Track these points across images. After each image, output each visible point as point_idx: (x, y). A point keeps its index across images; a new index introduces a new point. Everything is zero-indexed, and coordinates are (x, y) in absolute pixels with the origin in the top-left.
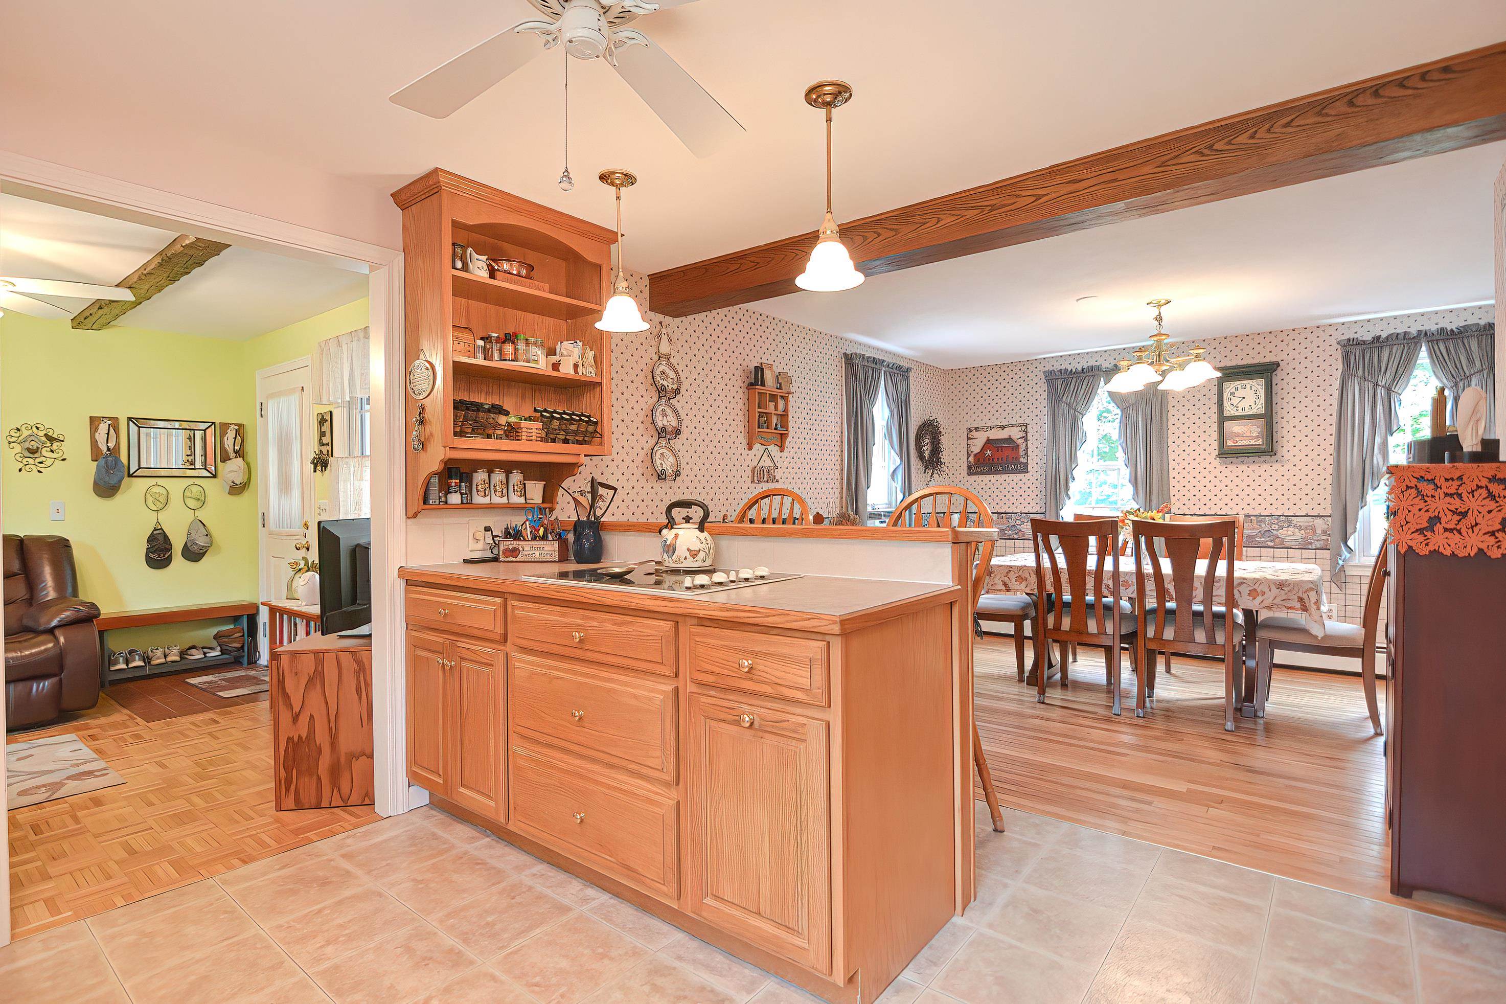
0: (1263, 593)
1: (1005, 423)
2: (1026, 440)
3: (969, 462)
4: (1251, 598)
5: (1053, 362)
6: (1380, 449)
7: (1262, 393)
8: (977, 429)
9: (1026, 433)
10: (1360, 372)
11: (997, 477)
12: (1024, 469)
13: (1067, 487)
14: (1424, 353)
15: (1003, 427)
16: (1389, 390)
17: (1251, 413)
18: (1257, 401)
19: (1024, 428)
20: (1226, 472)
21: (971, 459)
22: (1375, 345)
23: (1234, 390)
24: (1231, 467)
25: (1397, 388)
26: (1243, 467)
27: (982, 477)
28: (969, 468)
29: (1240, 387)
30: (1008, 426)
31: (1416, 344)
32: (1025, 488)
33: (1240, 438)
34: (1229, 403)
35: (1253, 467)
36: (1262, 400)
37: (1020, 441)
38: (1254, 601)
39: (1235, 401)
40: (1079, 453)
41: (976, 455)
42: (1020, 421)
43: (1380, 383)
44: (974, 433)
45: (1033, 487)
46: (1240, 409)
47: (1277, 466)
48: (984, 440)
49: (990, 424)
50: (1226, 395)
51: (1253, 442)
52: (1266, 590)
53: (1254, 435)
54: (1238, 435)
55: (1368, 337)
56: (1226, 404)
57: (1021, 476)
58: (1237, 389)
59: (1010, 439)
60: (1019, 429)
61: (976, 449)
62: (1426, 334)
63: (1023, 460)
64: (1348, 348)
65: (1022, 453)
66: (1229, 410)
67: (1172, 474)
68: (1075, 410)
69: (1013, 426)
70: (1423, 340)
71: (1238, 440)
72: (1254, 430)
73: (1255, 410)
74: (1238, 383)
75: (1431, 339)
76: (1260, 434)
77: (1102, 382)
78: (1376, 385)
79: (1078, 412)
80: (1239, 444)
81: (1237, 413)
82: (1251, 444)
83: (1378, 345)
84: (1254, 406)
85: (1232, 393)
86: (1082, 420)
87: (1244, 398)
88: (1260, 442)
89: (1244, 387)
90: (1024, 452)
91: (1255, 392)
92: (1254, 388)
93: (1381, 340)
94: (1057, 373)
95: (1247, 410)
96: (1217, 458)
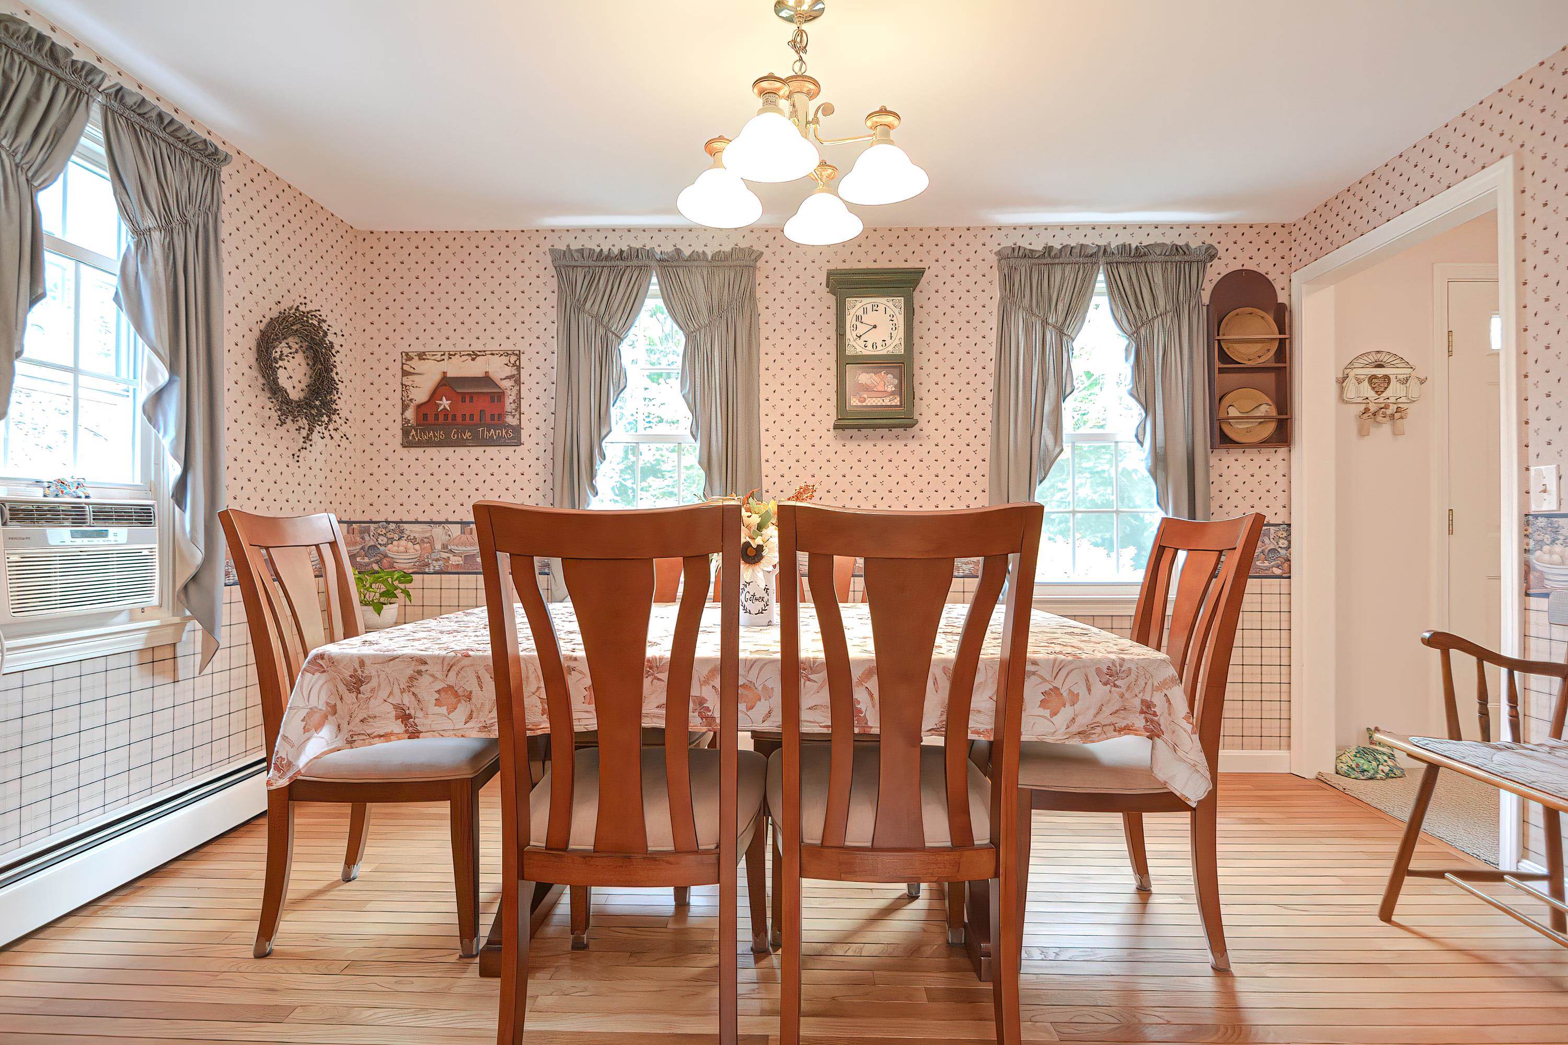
0: (1074, 698)
1: (477, 347)
2: (518, 382)
3: (406, 421)
4: (1047, 713)
5: (570, 238)
6: (1048, 423)
7: (900, 320)
8: (421, 356)
9: (519, 368)
10: (1026, 301)
11: (462, 451)
12: (514, 438)
13: (592, 475)
14: (1101, 282)
15: (474, 356)
16: (1061, 332)
17: (884, 352)
18: (894, 333)
19: (513, 358)
20: (845, 452)
21: (410, 414)
22: (1045, 261)
23: (860, 312)
24: (851, 445)
25: (1070, 330)
26: (867, 445)
27: (432, 452)
28: (406, 432)
29: (869, 307)
30: (483, 353)
31: (1093, 264)
32: (514, 474)
33: (872, 394)
34: (854, 333)
35: (882, 445)
36: (900, 333)
37: (507, 384)
38: (1054, 719)
39: (862, 330)
40: (613, 411)
41: (419, 407)
42: (508, 346)
43: (1050, 321)
44: (415, 363)
45: (530, 473)
46: (869, 345)
47: (913, 445)
48: (437, 378)
49: (448, 347)
50: (850, 320)
51: (887, 402)
52: (1081, 690)
53: (889, 390)
54: (866, 388)
55: (1038, 246)
56: (850, 335)
57: (507, 451)
58: (865, 311)
59: (486, 380)
60: (505, 360)
61: (420, 395)
62: (1105, 251)
63: (511, 420)
64: (1012, 262)
65: (509, 406)
66: (855, 347)
67: (765, 453)
68: (607, 329)
69: (493, 354)
70: (1102, 260)
71: (865, 396)
72: (887, 382)
73: (890, 349)
74: (866, 300)
75: (1110, 259)
76: (894, 389)
77: (654, 280)
78: (1045, 323)
79: (613, 333)
80: (864, 404)
81: (865, 352)
82: (884, 404)
83: (1049, 261)
84: (888, 342)
85: (857, 317)
86: (620, 347)
87: (875, 327)
88: (897, 401)
89: (875, 308)
90: (513, 406)
91: (891, 318)
92: (889, 312)
93: (1052, 254)
94: (575, 255)
95: (879, 348)
96: (832, 430)
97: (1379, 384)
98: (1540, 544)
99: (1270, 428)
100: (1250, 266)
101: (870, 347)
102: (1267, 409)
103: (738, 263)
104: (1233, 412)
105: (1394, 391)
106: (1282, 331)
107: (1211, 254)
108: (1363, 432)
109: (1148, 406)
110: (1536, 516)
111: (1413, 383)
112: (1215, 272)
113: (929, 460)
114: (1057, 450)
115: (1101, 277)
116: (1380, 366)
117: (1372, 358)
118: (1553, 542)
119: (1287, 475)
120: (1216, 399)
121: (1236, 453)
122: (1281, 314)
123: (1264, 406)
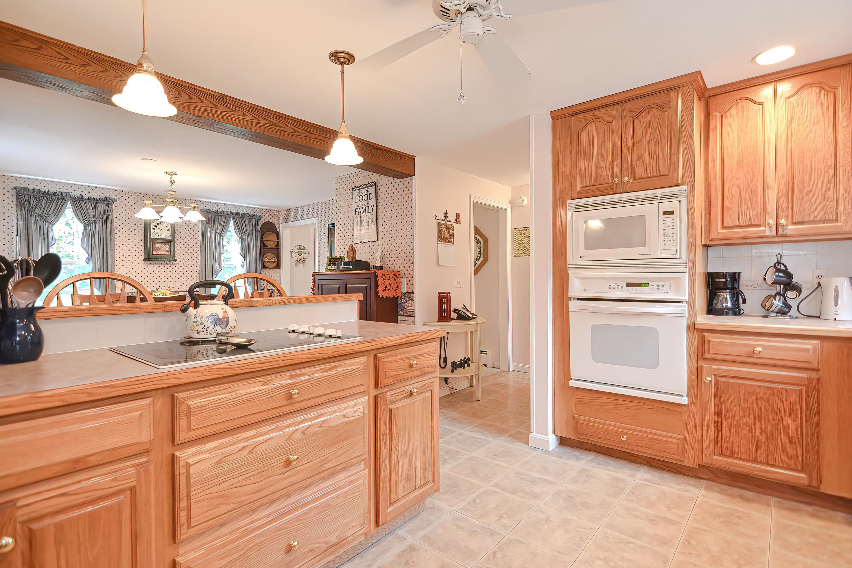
6: (217, 261)
7: (170, 228)
10: (210, 225)
16: (220, 235)
17: (165, 238)
18: (168, 232)
20: (147, 269)
22: (216, 214)
23: (156, 224)
24: (150, 266)
25: (223, 234)
26: (156, 266)
31: (230, 216)
33: (160, 251)
34: (154, 231)
35: (161, 266)
36: (170, 232)
39: (157, 230)
47: (173, 266)
50: (152, 226)
51: (166, 253)
54: (159, 249)
55: (214, 210)
58: (158, 224)
62: (233, 213)
64: (206, 213)
66: (155, 235)
68: (46, 221)
70: (232, 216)
71: (158, 251)
72: (166, 247)
73: (167, 237)
74: (158, 220)
75: (234, 216)
76: (168, 250)
77: (69, 204)
78: (216, 232)
79: (49, 222)
80: (158, 254)
81: (158, 237)
84: (166, 234)
85: (155, 226)
86: (53, 228)
87: (161, 229)
88: (169, 253)
89: (161, 223)
91: (167, 227)
92: (166, 225)
93: (218, 213)
94: (31, 191)
95: (163, 236)
96: (143, 261)
97: (300, 253)
99: (275, 264)
100: (270, 221)
101: (160, 236)
103: (107, 202)
104: (267, 259)
105: (303, 255)
106: (278, 239)
107: (261, 217)
108: (296, 265)
109: (245, 258)
111: (307, 253)
112: (262, 221)
113: (178, 271)
114: (221, 269)
115: (232, 219)
116: (300, 249)
117: (299, 247)
119: (280, 276)
120: (262, 255)
121: (267, 270)
122: (278, 235)
123: (274, 258)
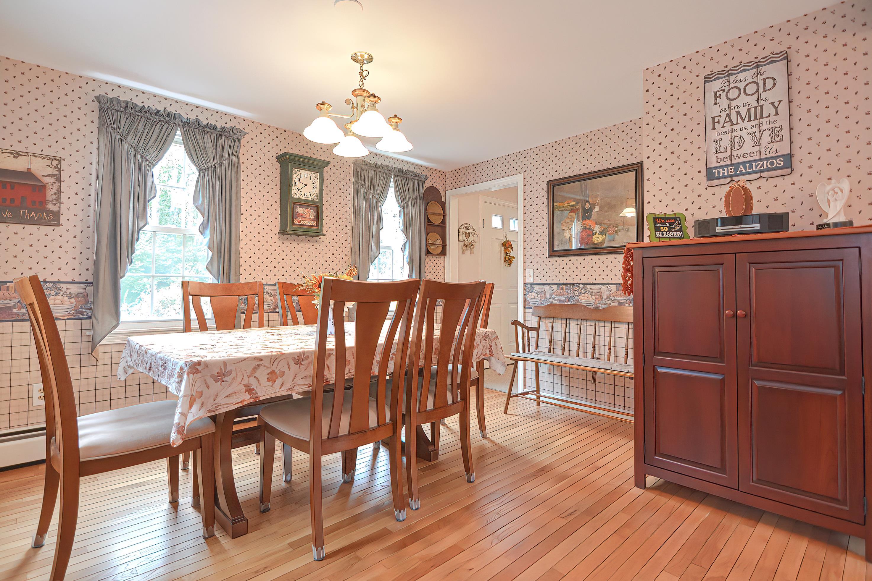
1: (19, 148)
2: (59, 180)
5: (108, 89)
6: (374, 239)
7: (317, 184)
9: (60, 170)
10: (366, 185)
11: (1, 226)
12: (54, 220)
14: (392, 183)
15: (17, 155)
16: (379, 200)
17: (310, 199)
18: (314, 190)
19: (55, 163)
20: (283, 247)
24: (287, 243)
26: (295, 244)
29: (303, 175)
30: (27, 154)
31: (391, 174)
33: (304, 219)
34: (296, 187)
35: (302, 244)
36: (317, 190)
37: (48, 180)
39: (300, 186)
42: (50, 152)
43: (375, 195)
45: (67, 247)
46: (303, 193)
47: (316, 245)
50: (294, 179)
51: (311, 224)
53: (312, 218)
54: (301, 216)
57: (48, 229)
58: (301, 176)
59: (28, 174)
60: (47, 162)
62: (395, 169)
63: (52, 208)
64: (362, 166)
65: (50, 196)
66: (297, 194)
68: (143, 157)
69: (35, 156)
70: (393, 173)
71: (301, 219)
72: (311, 214)
73: (313, 197)
74: (302, 171)
75: (396, 174)
76: (314, 218)
77: (179, 133)
78: (373, 196)
79: (147, 160)
80: (300, 223)
81: (301, 197)
82: (309, 224)
83: (375, 169)
84: (312, 194)
85: (297, 179)
86: (153, 170)
87: (306, 185)
88: (315, 224)
89: (306, 176)
90: (54, 197)
91: (313, 182)
92: (312, 179)
93: (377, 167)
95: (308, 196)
96: (277, 234)
97: (467, 235)
98: (529, 292)
99: (440, 249)
100: (435, 185)
101: (303, 195)
102: (439, 242)
103: (233, 135)
104: (431, 241)
105: (471, 238)
106: (444, 213)
107: (426, 178)
108: (463, 252)
109: (407, 236)
110: (527, 284)
111: (475, 235)
112: (426, 185)
114: (378, 253)
115: (392, 180)
116: (468, 229)
117: (466, 226)
118: (532, 291)
119: (444, 267)
120: (427, 235)
121: (432, 258)
122: (444, 206)
123: (438, 241)
